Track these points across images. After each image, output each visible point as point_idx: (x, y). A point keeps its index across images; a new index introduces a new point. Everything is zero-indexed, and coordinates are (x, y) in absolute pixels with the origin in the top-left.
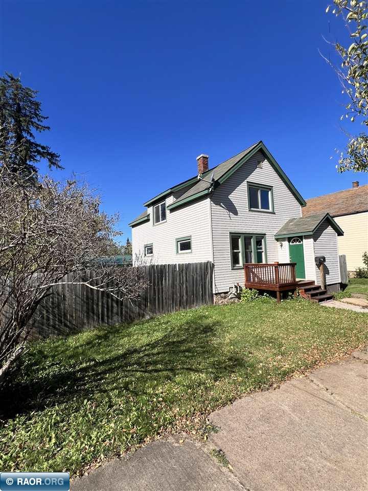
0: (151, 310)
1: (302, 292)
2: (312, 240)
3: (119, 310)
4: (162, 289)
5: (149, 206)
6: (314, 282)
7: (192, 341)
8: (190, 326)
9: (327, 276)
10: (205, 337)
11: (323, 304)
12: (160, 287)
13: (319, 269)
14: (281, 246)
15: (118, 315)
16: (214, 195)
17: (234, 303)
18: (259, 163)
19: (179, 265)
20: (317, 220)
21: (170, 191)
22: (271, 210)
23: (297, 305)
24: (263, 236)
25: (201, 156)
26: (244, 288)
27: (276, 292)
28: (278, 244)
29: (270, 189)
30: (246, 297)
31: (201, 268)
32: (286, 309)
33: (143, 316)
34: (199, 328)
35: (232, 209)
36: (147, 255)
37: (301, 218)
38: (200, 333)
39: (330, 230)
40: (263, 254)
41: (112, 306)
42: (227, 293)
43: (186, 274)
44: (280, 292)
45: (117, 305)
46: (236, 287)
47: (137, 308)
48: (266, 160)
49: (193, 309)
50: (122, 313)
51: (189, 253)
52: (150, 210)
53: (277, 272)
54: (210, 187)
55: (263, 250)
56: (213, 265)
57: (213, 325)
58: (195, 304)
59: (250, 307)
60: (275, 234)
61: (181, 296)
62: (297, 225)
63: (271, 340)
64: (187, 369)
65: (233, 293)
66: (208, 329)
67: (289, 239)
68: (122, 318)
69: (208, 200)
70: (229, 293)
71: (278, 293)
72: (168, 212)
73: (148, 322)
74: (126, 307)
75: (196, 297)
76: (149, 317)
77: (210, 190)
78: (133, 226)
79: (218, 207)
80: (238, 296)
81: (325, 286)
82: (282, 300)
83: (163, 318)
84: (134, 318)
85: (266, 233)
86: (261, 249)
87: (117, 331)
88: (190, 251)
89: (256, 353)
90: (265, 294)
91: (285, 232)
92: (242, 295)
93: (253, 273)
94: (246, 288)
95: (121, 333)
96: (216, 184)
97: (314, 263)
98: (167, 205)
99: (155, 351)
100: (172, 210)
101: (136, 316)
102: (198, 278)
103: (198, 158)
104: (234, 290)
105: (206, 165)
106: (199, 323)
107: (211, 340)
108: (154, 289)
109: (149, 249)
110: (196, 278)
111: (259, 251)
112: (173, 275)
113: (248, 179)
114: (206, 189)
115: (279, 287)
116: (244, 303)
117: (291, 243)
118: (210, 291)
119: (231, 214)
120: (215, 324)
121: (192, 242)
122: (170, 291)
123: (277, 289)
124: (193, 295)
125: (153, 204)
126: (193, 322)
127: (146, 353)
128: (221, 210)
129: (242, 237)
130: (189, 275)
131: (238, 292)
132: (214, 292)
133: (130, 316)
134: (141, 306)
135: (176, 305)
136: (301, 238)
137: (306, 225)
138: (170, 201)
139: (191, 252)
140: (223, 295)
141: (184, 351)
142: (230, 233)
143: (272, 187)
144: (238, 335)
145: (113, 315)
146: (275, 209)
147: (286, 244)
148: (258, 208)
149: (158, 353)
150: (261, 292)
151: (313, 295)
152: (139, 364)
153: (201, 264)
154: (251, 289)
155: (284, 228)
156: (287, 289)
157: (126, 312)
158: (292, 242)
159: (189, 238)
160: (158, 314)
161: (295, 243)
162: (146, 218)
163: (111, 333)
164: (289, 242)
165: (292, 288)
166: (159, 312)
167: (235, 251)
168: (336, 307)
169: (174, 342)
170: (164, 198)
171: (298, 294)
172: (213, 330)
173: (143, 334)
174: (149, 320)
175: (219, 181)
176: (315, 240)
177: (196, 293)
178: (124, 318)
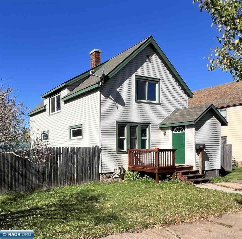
0: (48, 183)
1: (179, 175)
2: (194, 129)
3: (24, 182)
4: (57, 167)
5: (45, 97)
6: (192, 167)
7: (80, 205)
8: (79, 196)
9: (206, 162)
10: (91, 203)
11: (198, 185)
12: (56, 165)
13: (199, 156)
14: (165, 134)
15: (23, 186)
16: (104, 89)
17: (117, 182)
18: (148, 57)
19: (71, 148)
20: (201, 111)
21: (64, 84)
22: (157, 101)
23: (174, 185)
24: (147, 125)
25: (94, 50)
26: (127, 170)
27: (155, 174)
28: (162, 132)
29: (158, 82)
30: (129, 177)
31: (90, 152)
32: (162, 188)
33: (42, 187)
34: (87, 197)
35: (120, 101)
36: (43, 141)
37: (187, 109)
38: (87, 200)
39: (213, 120)
40: (147, 141)
41: (19, 179)
42: (112, 173)
43: (77, 156)
44: (159, 174)
45: (22, 177)
46: (120, 169)
47: (37, 180)
48: (155, 54)
49: (82, 185)
50: (25, 183)
51: (80, 139)
52: (47, 102)
53: (157, 156)
54: (100, 81)
55: (147, 137)
56: (101, 149)
57: (98, 196)
58: (84, 181)
59: (131, 185)
60: (159, 123)
61: (73, 174)
62: (182, 115)
63: (144, 207)
64: (76, 219)
65: (117, 173)
66: (94, 198)
67: (173, 128)
68: (25, 188)
69: (98, 93)
70: (114, 174)
71: (157, 175)
72: (62, 103)
73: (46, 192)
74: (29, 179)
75: (85, 175)
76: (46, 189)
77: (100, 84)
78: (32, 116)
79: (108, 99)
80: (122, 177)
81: (203, 171)
82: (160, 181)
83: (58, 189)
84: (35, 189)
85: (151, 123)
86: (145, 136)
87: (23, 196)
88: (80, 137)
89: (129, 214)
90: (146, 175)
91: (169, 122)
92: (125, 176)
93: (136, 157)
94: (129, 170)
95: (26, 197)
96: (106, 79)
97: (194, 150)
98: (62, 97)
99: (53, 209)
100: (66, 102)
101: (36, 187)
102: (87, 160)
103: (91, 52)
104: (118, 171)
105: (98, 59)
106: (87, 195)
107: (95, 205)
108: (51, 166)
109: (46, 136)
110: (86, 160)
111: (143, 138)
112: (66, 156)
113: (136, 72)
114: (96, 84)
115: (158, 170)
116: (126, 182)
117: (174, 132)
118: (97, 171)
119: (118, 105)
120: (99, 195)
121: (83, 130)
122: (64, 170)
123: (156, 171)
124: (83, 173)
125: (50, 96)
126: (82, 194)
127: (46, 209)
128: (110, 102)
129: (128, 125)
130: (80, 156)
131: (122, 173)
132: (100, 172)
133: (32, 187)
134: (40, 180)
135: (68, 181)
136: (183, 127)
137: (190, 115)
138: (65, 93)
139: (82, 138)
140: (108, 175)
141: (74, 210)
142: (117, 122)
143: (160, 79)
144: (117, 203)
145: (19, 185)
146: (161, 101)
147: (169, 132)
148: (144, 99)
149: (55, 210)
150: (142, 174)
151: (189, 178)
152: (42, 215)
153: (90, 148)
154: (133, 171)
155: (169, 118)
156: (165, 171)
157: (29, 183)
158: (176, 131)
159: (81, 126)
160: (53, 187)
161: (177, 132)
162: (43, 108)
163: (19, 197)
164: (172, 131)
165: (170, 171)
166: (54, 185)
167: (121, 138)
168: (209, 188)
169: (66, 205)
170: (59, 91)
171: (175, 177)
172: (97, 199)
173: (42, 199)
174: (46, 190)
175: (109, 76)
176: (197, 129)
177: (85, 172)
178: (27, 188)
